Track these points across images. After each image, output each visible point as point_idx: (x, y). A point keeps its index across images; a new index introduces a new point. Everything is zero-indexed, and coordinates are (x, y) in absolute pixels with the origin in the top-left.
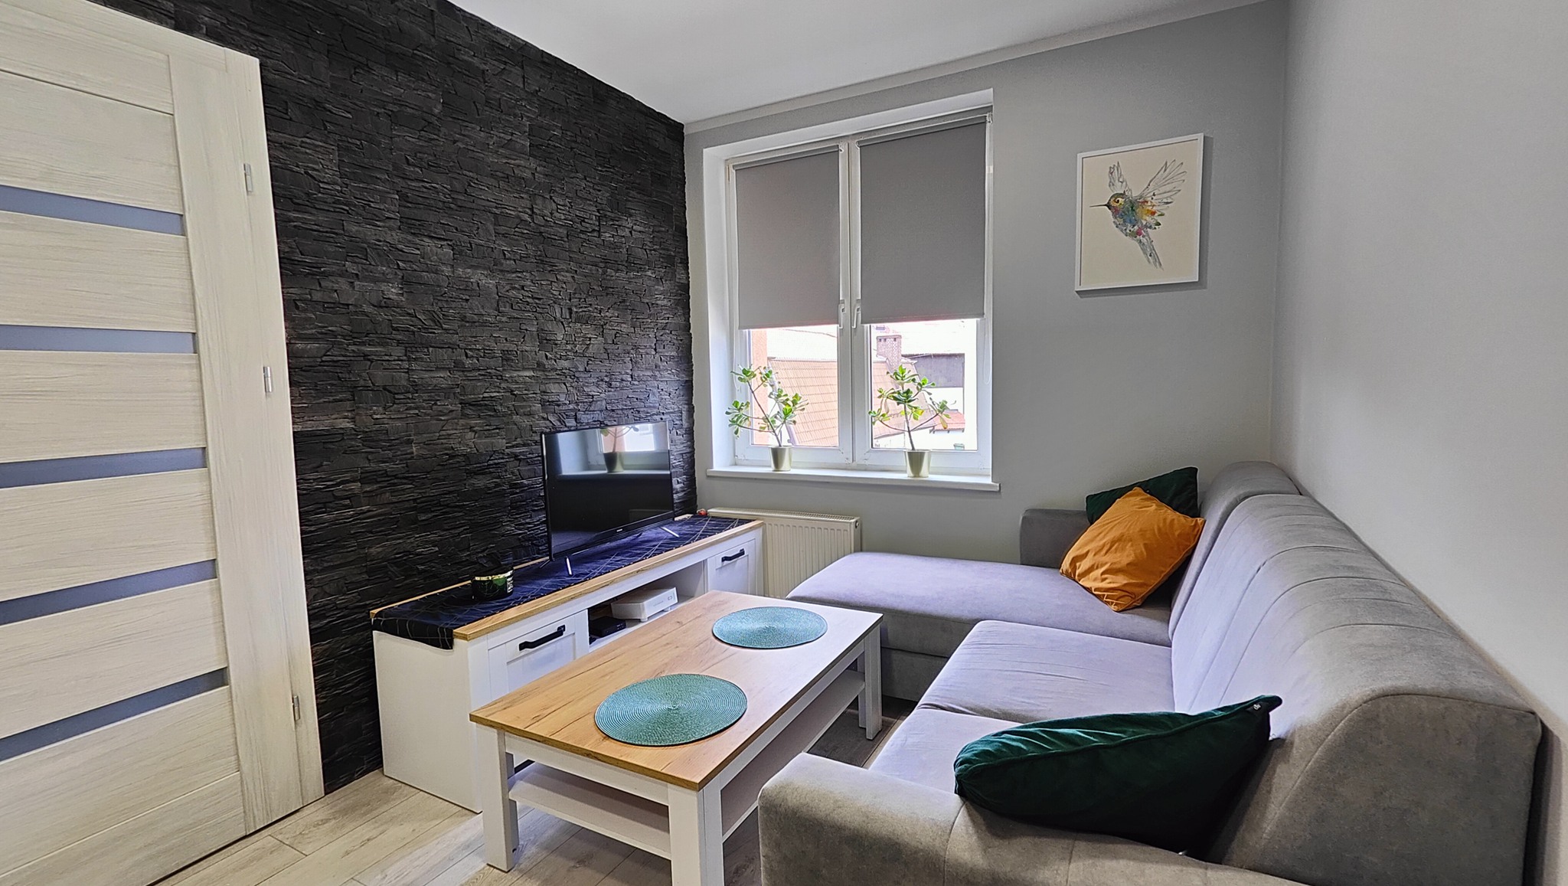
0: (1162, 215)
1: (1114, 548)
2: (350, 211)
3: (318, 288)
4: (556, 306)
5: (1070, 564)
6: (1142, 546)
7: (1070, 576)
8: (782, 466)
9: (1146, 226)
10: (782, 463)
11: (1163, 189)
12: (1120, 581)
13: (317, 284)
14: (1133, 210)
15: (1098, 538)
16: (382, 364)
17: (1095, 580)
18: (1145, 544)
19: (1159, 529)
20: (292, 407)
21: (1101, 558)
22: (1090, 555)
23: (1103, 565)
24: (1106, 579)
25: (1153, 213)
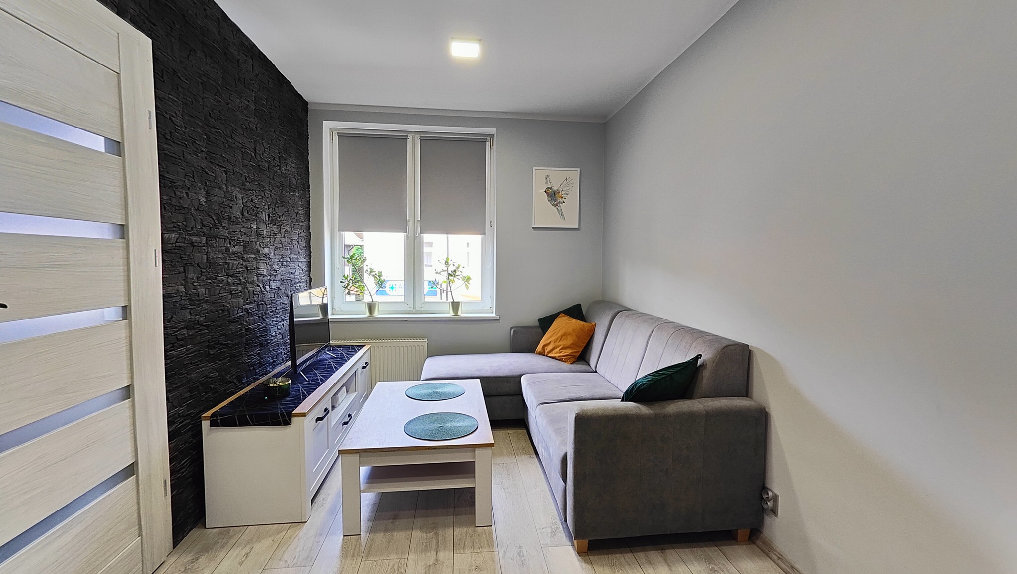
0: (565, 199)
1: (562, 339)
2: (188, 146)
3: (174, 196)
4: (263, 213)
5: (542, 348)
6: (575, 336)
7: (542, 354)
8: (374, 313)
9: (559, 202)
10: (374, 310)
11: (566, 188)
12: (568, 352)
13: (173, 192)
14: (555, 195)
15: (554, 336)
16: (198, 249)
17: (556, 353)
18: (576, 335)
19: (580, 328)
20: (163, 277)
21: (557, 344)
22: (552, 343)
23: (559, 347)
24: (561, 352)
25: (562, 198)
